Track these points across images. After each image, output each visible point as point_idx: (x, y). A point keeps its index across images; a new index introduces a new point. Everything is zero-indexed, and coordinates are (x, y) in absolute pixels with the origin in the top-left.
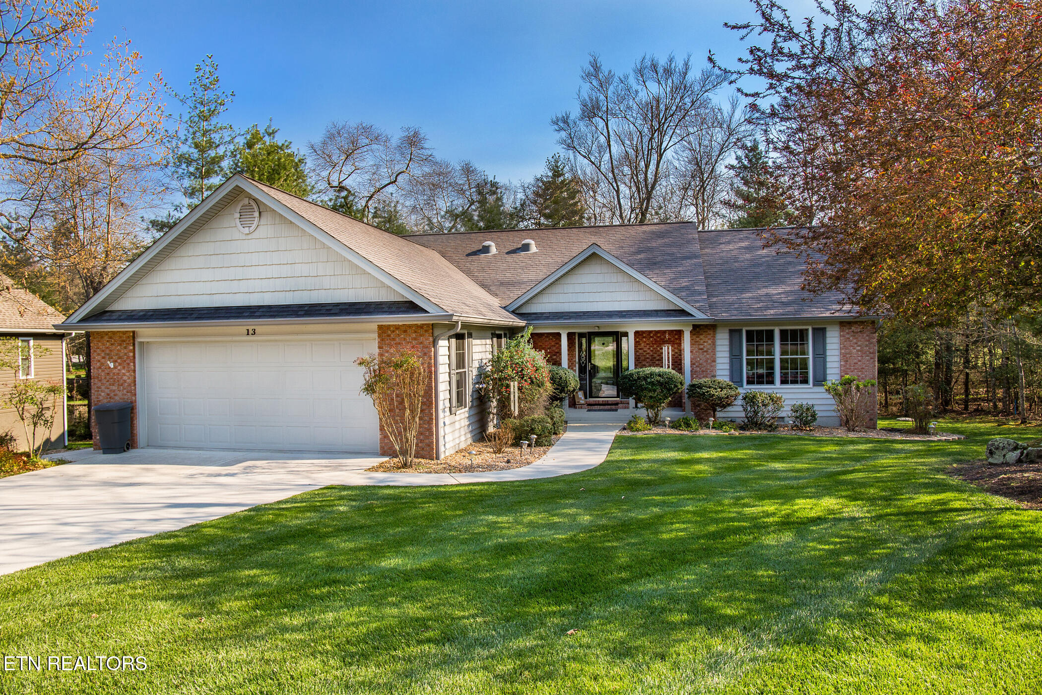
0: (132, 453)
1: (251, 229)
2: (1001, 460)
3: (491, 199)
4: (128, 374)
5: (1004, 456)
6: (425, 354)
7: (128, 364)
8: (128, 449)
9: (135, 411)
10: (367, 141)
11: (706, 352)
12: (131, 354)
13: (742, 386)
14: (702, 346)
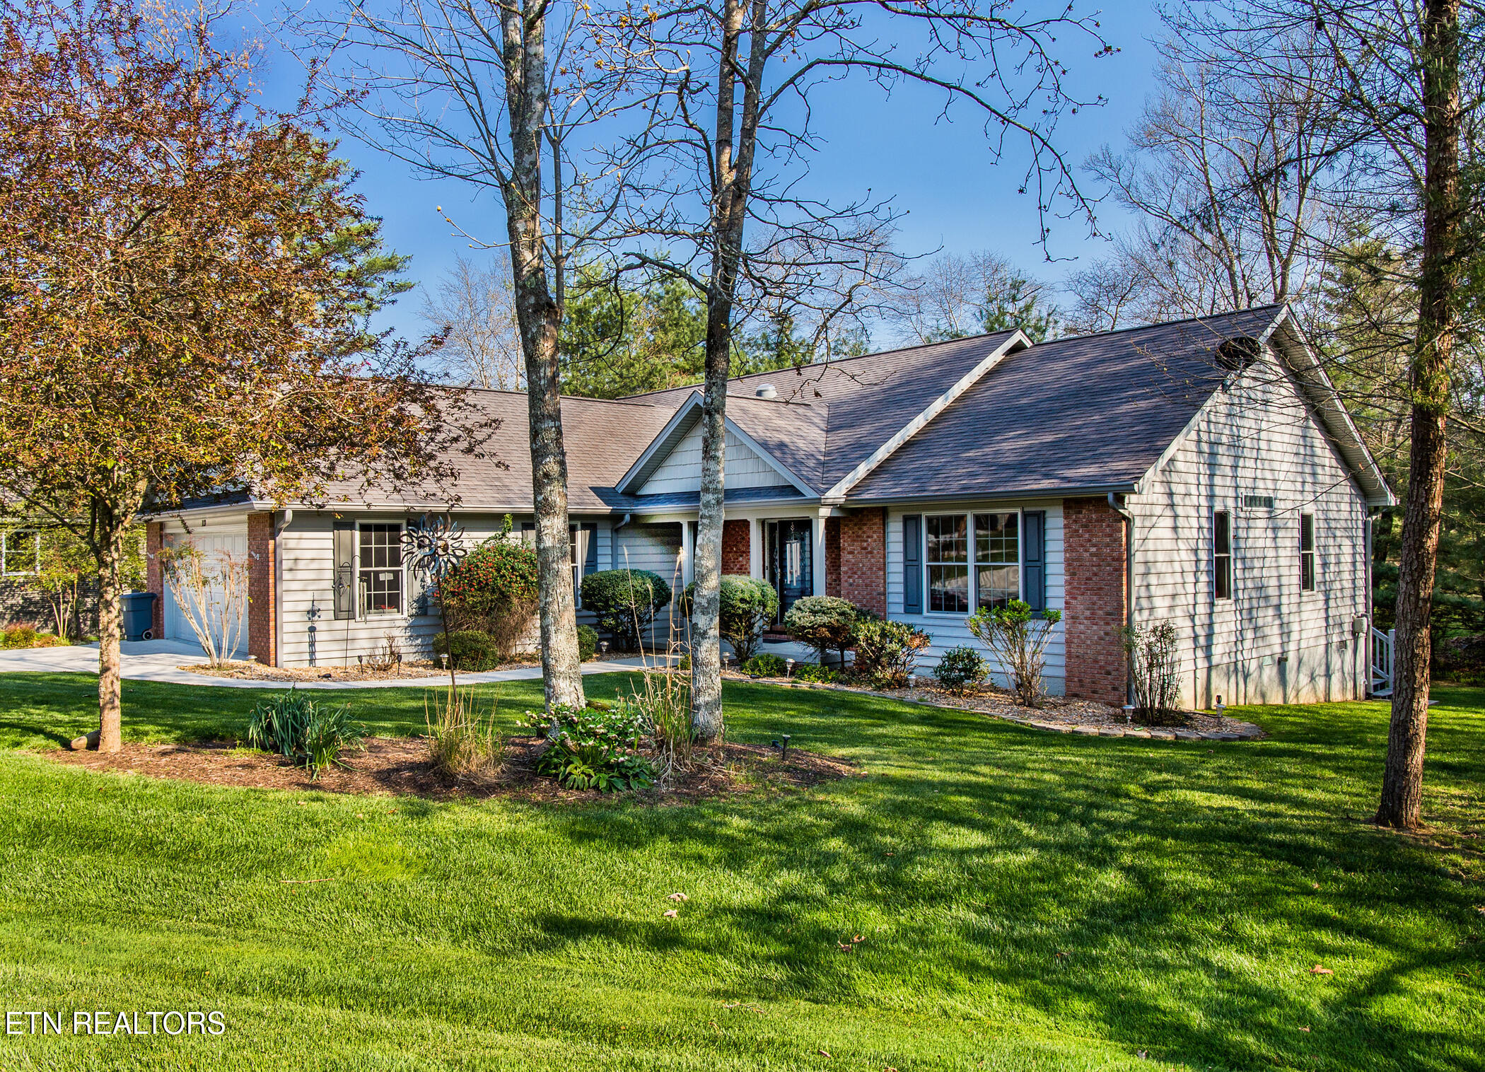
11: (871, 553)
13: (920, 612)
14: (865, 544)
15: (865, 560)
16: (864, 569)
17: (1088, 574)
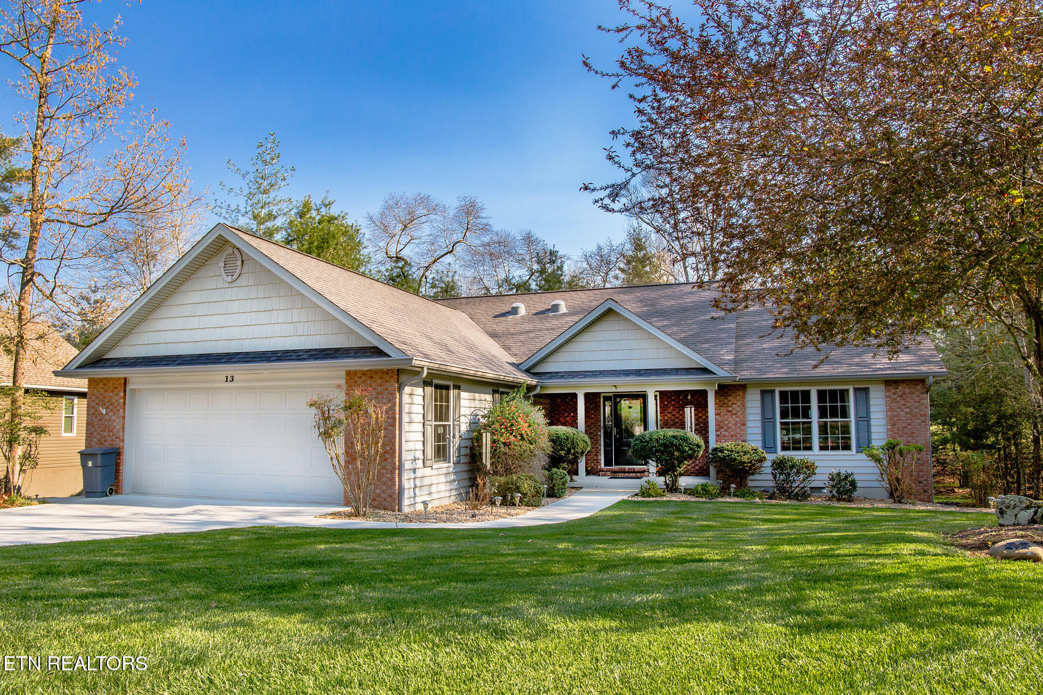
0: (114, 497)
1: (234, 277)
2: (1013, 521)
3: (550, 269)
4: (117, 420)
5: (1016, 515)
6: (389, 401)
7: (119, 410)
8: (111, 494)
9: (121, 458)
10: (425, 212)
11: (735, 414)
12: (122, 401)
13: (775, 451)
14: (731, 409)
15: (730, 419)
16: (730, 425)
17: (904, 425)
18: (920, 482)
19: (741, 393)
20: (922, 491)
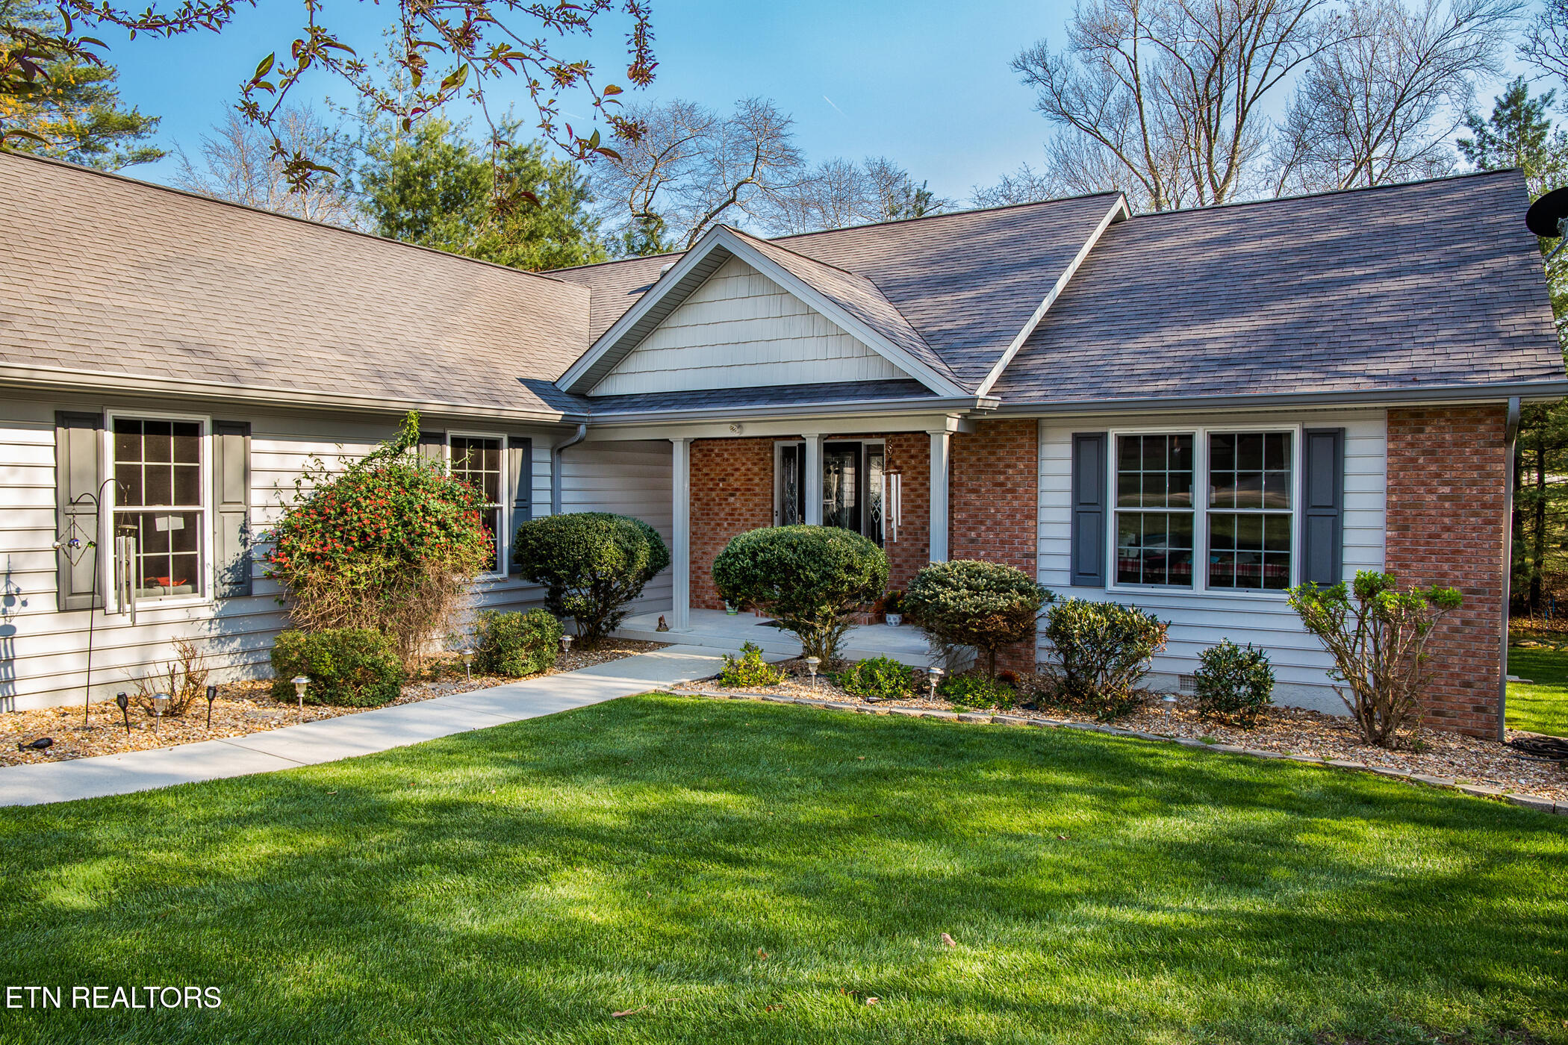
11: (1012, 491)
13: (1102, 585)
14: (1002, 478)
15: (1000, 503)
16: (999, 516)
17: (1433, 529)
18: (1468, 685)
19: (1025, 441)
20: (1469, 708)
